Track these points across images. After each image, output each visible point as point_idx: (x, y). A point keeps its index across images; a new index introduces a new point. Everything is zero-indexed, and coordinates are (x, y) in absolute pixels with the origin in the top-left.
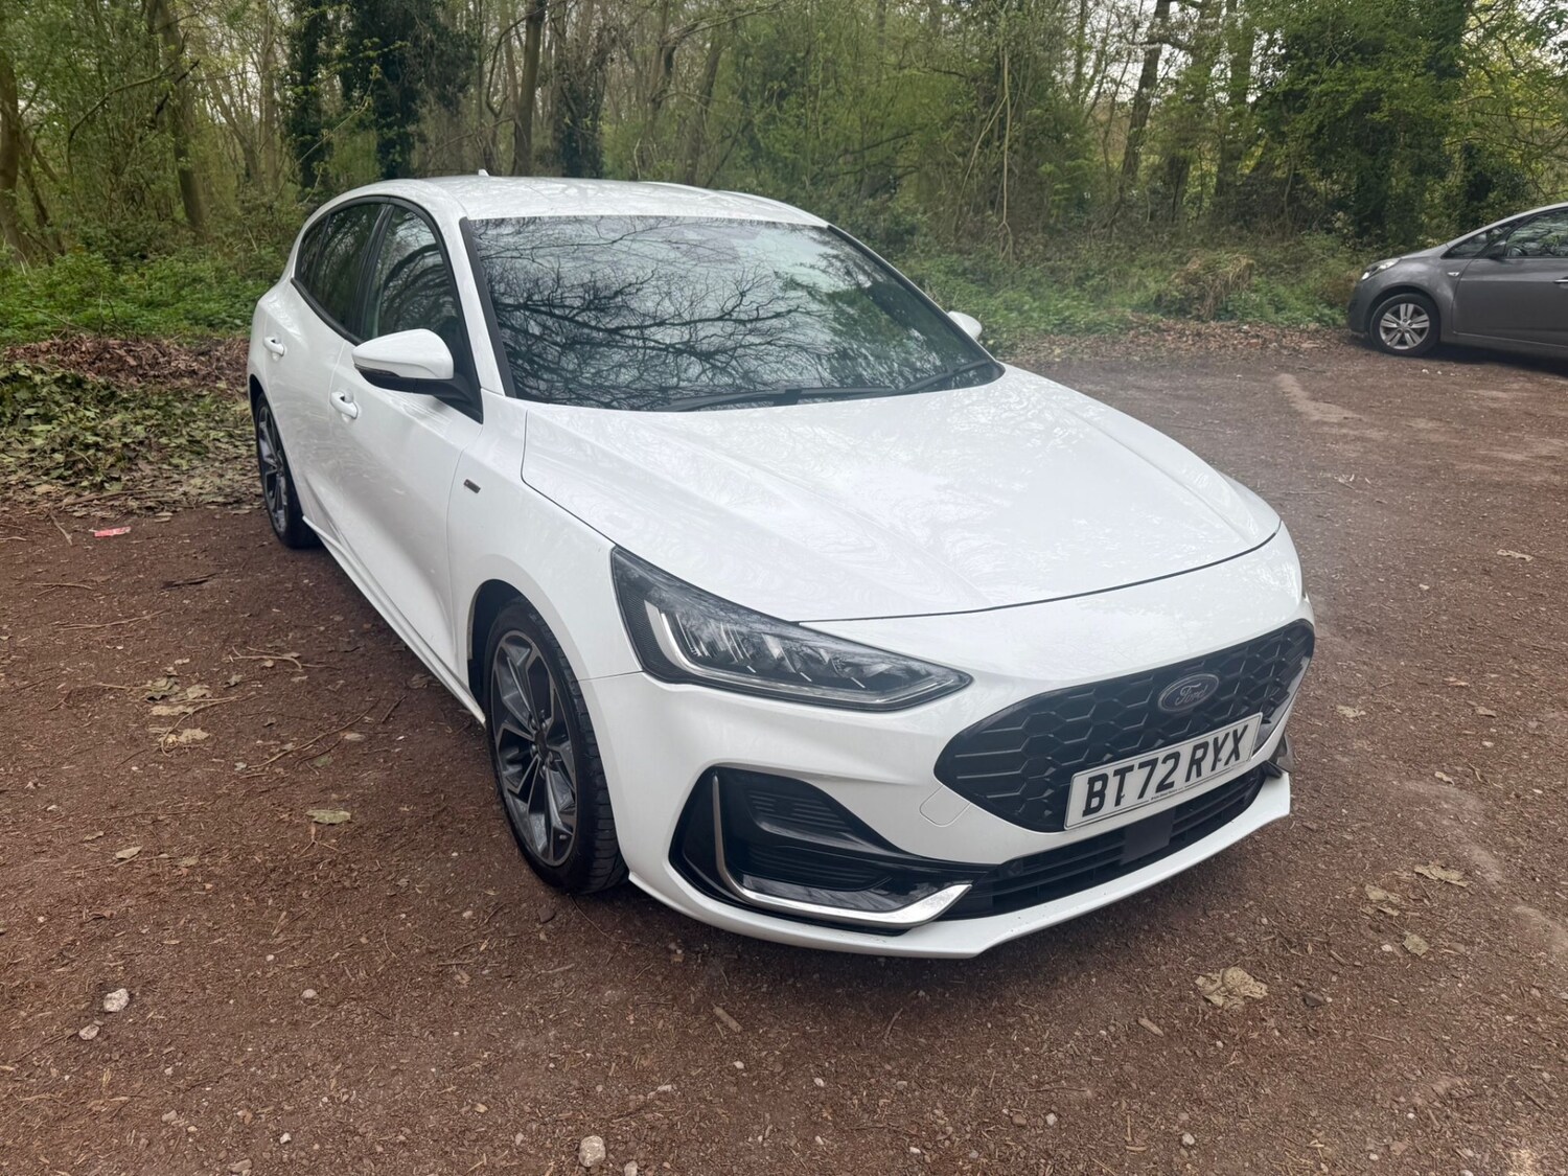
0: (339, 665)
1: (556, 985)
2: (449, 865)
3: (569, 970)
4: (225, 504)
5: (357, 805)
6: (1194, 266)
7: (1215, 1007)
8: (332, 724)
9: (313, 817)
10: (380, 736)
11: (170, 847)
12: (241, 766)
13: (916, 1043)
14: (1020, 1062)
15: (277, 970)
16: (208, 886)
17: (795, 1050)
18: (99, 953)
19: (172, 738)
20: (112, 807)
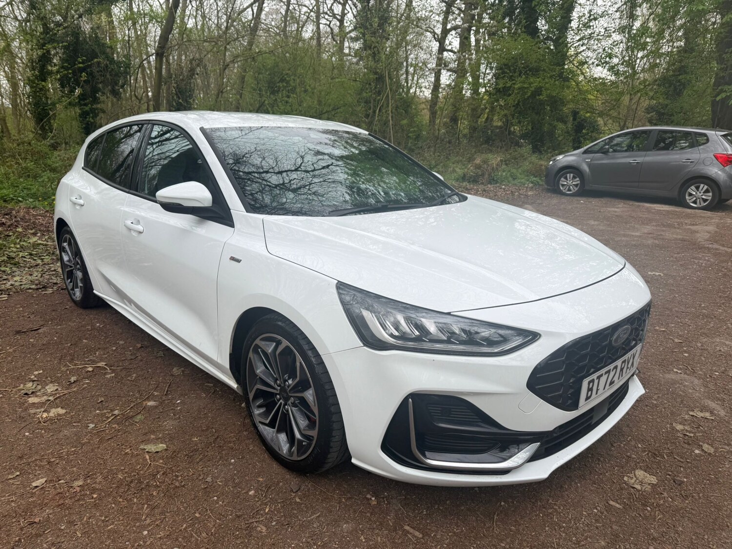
0: (130, 367)
1: (315, 526)
2: (231, 467)
3: (319, 516)
4: (37, 289)
5: (167, 440)
6: (478, 161)
7: (639, 491)
8: (137, 398)
9: (145, 449)
10: (166, 402)
11: (63, 476)
12: (92, 426)
13: (511, 530)
14: (564, 532)
15: (152, 540)
16: (95, 496)
17: (453, 543)
18: (38, 545)
19: (45, 415)
20: (20, 457)
